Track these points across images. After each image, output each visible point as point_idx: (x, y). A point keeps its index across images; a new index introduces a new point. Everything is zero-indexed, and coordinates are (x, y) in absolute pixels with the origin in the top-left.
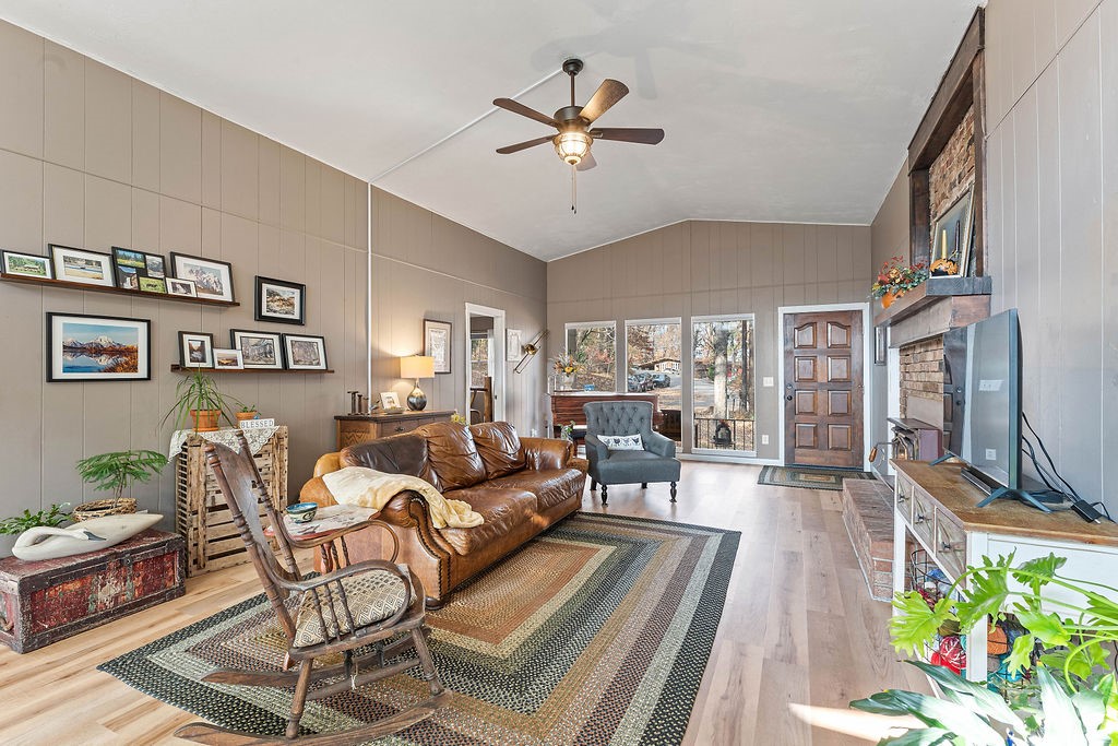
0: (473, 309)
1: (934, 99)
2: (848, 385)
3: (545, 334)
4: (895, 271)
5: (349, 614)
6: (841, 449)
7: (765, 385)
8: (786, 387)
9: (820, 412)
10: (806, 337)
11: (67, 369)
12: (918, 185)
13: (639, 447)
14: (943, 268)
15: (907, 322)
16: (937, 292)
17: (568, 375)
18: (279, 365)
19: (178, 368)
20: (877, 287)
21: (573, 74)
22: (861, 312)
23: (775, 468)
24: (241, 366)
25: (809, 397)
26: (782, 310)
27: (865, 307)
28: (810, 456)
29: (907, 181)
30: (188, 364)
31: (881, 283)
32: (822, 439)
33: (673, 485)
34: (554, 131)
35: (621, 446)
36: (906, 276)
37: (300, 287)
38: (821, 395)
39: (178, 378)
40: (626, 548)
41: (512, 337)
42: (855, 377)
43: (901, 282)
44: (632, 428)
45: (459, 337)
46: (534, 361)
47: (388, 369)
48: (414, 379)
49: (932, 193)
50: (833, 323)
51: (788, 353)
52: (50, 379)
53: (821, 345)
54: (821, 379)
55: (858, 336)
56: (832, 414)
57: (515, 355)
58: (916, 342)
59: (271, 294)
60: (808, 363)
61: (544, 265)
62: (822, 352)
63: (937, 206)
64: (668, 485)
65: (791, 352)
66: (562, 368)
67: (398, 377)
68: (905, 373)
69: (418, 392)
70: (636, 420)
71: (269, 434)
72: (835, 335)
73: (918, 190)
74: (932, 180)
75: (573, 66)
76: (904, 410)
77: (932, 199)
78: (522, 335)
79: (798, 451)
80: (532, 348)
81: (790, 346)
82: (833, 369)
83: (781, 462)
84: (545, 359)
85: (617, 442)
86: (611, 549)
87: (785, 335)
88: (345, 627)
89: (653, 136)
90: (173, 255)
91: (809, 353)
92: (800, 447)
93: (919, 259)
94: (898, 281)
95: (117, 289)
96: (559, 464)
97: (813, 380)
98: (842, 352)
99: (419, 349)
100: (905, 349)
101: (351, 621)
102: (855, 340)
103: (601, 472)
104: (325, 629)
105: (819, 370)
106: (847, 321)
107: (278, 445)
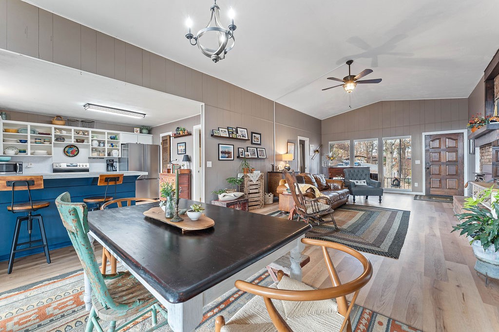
0: (299, 138)
1: (494, 57)
2: (458, 163)
3: (321, 146)
4: (477, 119)
5: (318, 208)
6: (453, 189)
7: (416, 163)
8: (426, 164)
9: (442, 174)
10: (436, 144)
11: (222, 157)
12: (488, 86)
13: (366, 184)
14: (494, 119)
15: (481, 138)
16: (491, 128)
17: (332, 160)
18: (256, 157)
19: (238, 157)
20: (469, 125)
21: (349, 65)
22: (463, 133)
23: (421, 196)
24: (250, 157)
25: (437, 168)
26: (424, 134)
27: (465, 132)
28: (438, 191)
29: (483, 85)
30: (241, 156)
31: (471, 123)
32: (443, 185)
33: (380, 197)
34: (343, 83)
35: (359, 184)
36: (482, 120)
37: (260, 134)
38: (443, 167)
39: (238, 159)
40: (369, 213)
41: (311, 148)
42: (459, 159)
43: (480, 123)
44: (362, 178)
45: (296, 147)
46: (317, 155)
47: (279, 158)
48: (286, 161)
49: (495, 88)
50: (448, 138)
51: (427, 151)
52: (219, 160)
53: (443, 147)
54: (443, 160)
55: (461, 143)
56: (448, 175)
57: (312, 154)
58: (486, 144)
59: (254, 136)
60: (437, 155)
61: (320, 121)
62: (443, 150)
63: (497, 94)
64: (378, 197)
65: (428, 150)
66: (329, 158)
67: (281, 160)
68: (482, 156)
69: (288, 165)
70: (364, 175)
71: (260, 175)
72: (450, 143)
73: (489, 87)
74: (495, 83)
75: (350, 63)
76: (481, 170)
77: (495, 90)
78: (313, 147)
79: (432, 189)
80: (317, 151)
81: (428, 148)
82: (450, 156)
83: (424, 193)
84: (321, 155)
85: (357, 182)
86: (364, 212)
87: (425, 144)
88: (317, 211)
89: (378, 81)
90: (237, 128)
91: (437, 150)
92: (432, 188)
93: (488, 114)
94: (478, 122)
95: (229, 138)
96: (340, 188)
97: (439, 161)
98: (454, 150)
99: (286, 152)
100: (482, 147)
101: (319, 209)
102: (460, 144)
103: (353, 191)
104: (313, 210)
105: (442, 157)
106: (456, 137)
107: (262, 178)
